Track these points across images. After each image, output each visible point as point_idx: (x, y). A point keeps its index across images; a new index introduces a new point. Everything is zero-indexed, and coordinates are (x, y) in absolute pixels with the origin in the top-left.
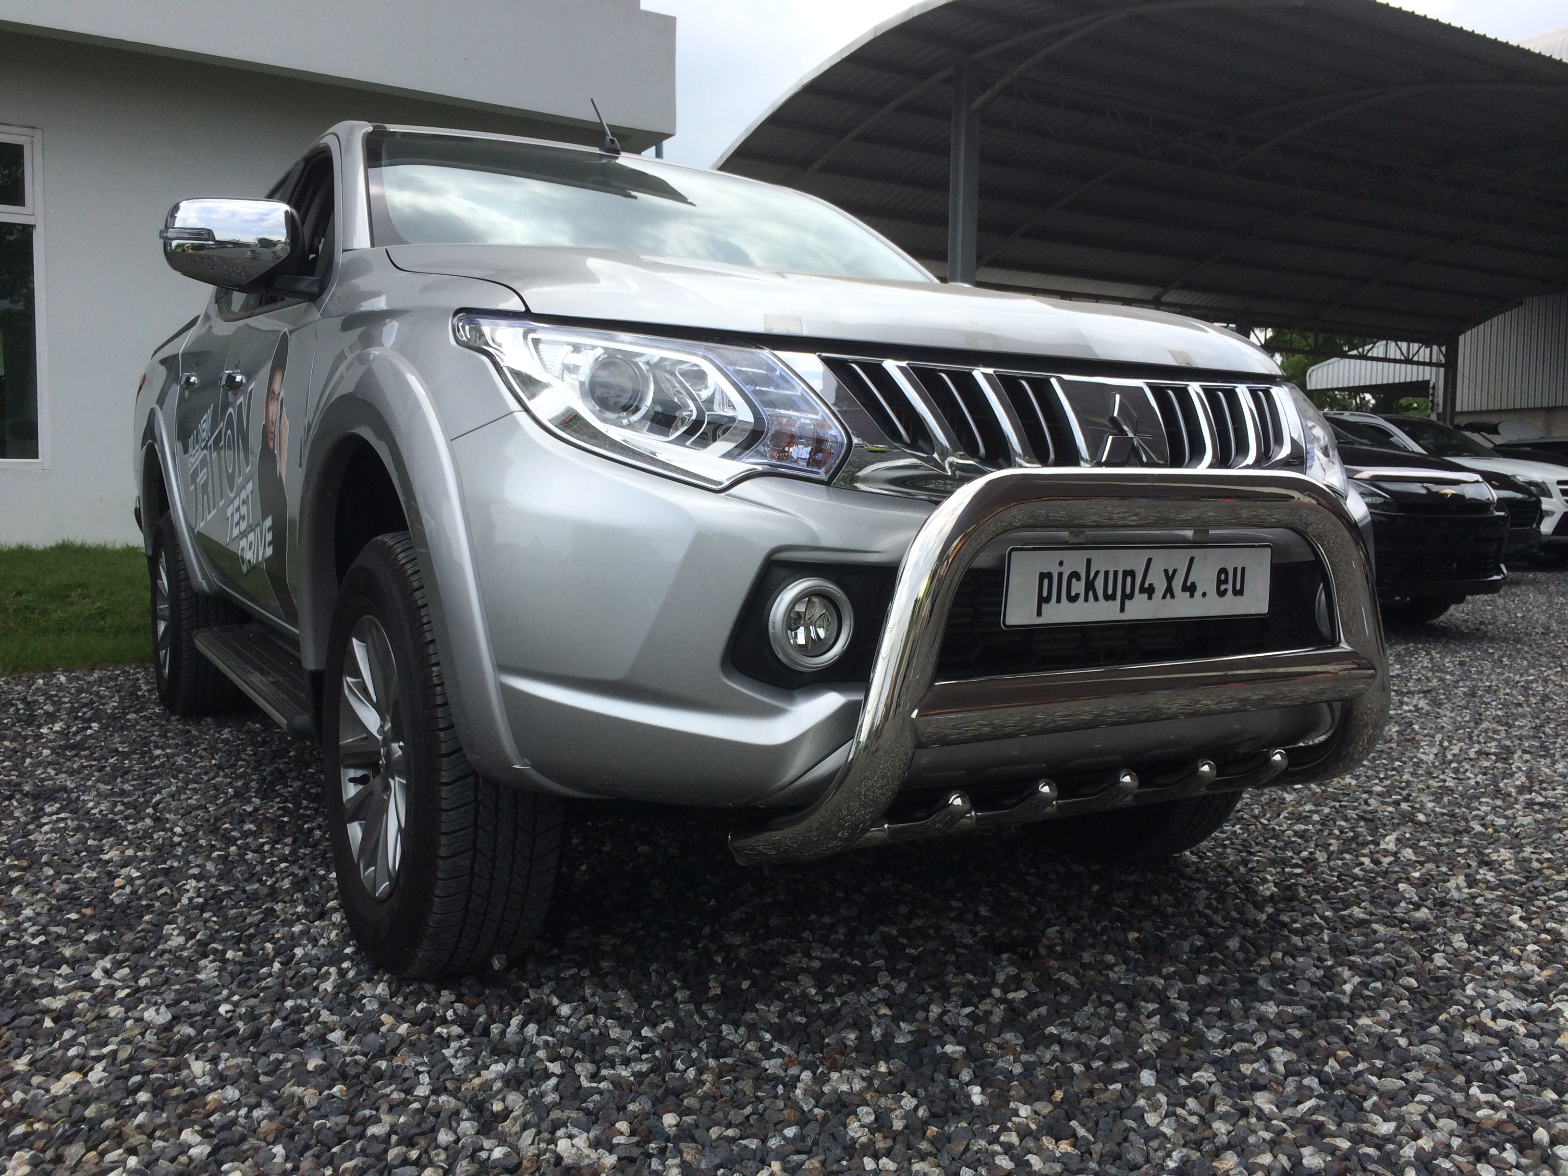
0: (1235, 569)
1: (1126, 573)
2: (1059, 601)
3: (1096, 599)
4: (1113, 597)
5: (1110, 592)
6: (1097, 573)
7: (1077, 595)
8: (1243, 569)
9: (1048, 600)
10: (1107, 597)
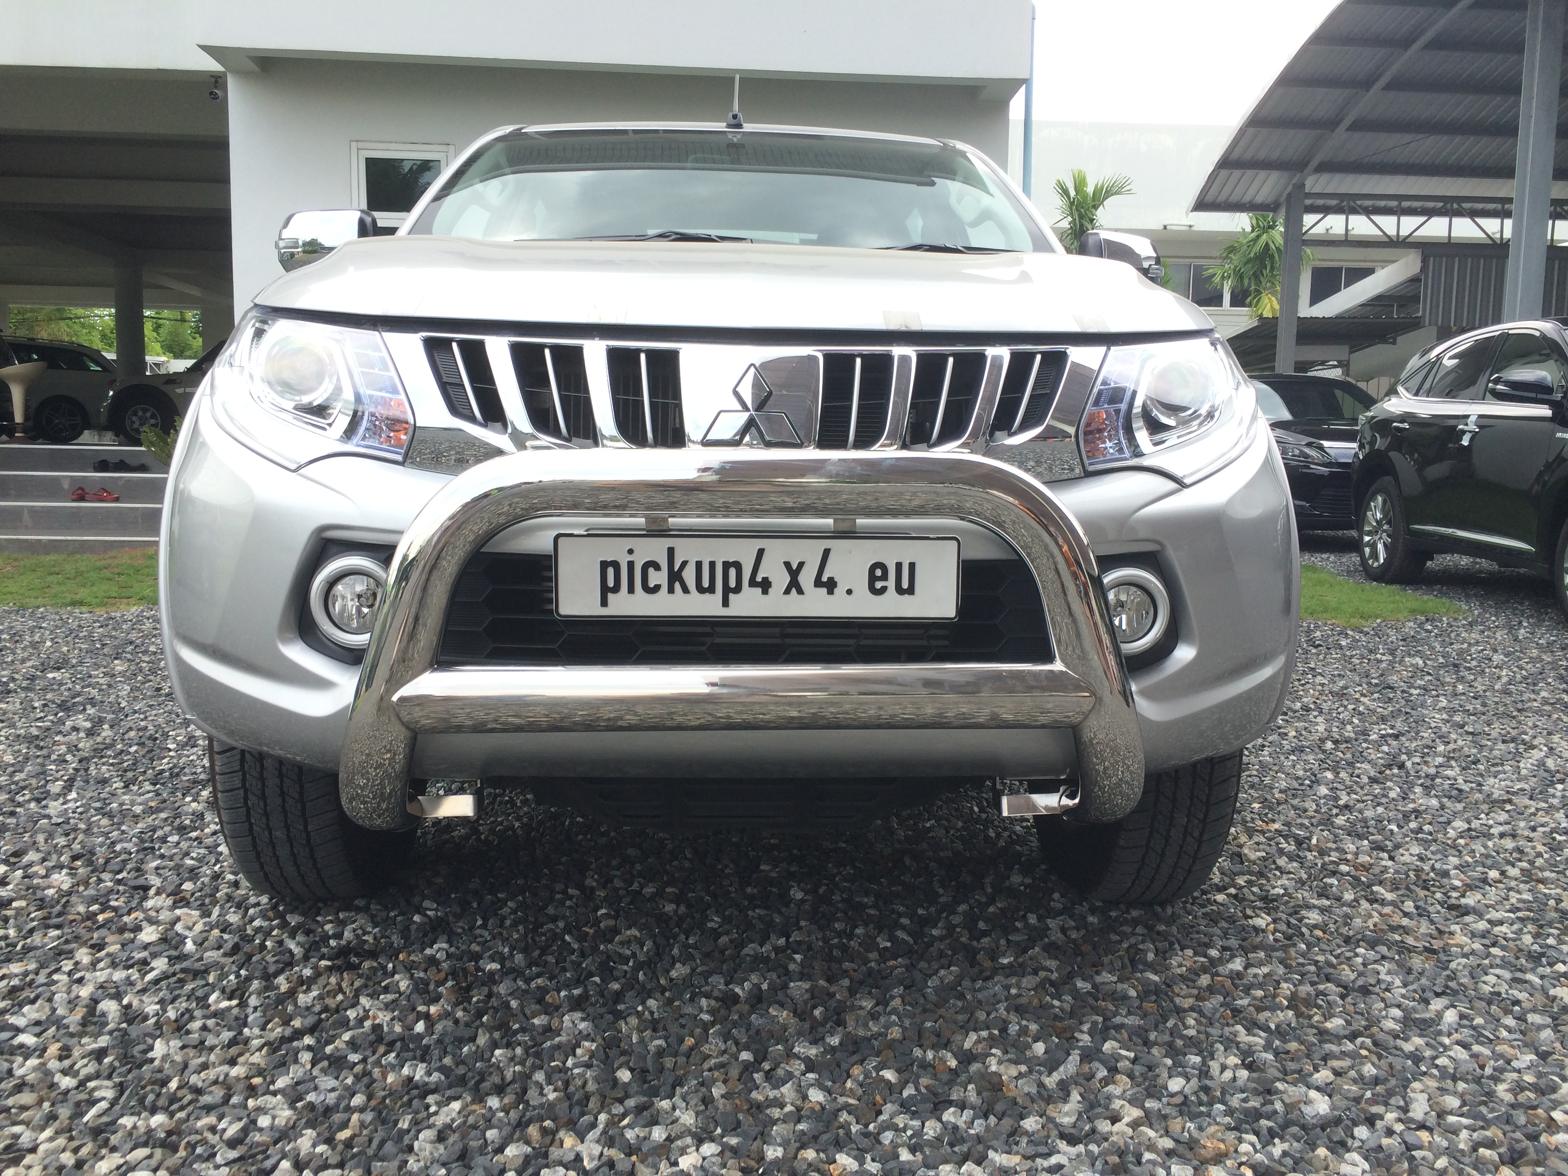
0: (899, 566)
1: (727, 565)
2: (631, 590)
3: (686, 590)
4: (711, 589)
5: (706, 584)
6: (684, 564)
7: (657, 588)
8: (912, 566)
9: (616, 589)
10: (700, 589)
